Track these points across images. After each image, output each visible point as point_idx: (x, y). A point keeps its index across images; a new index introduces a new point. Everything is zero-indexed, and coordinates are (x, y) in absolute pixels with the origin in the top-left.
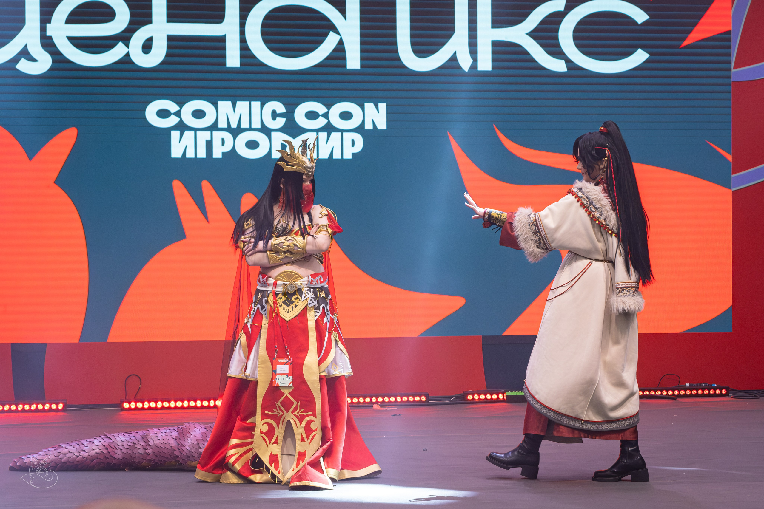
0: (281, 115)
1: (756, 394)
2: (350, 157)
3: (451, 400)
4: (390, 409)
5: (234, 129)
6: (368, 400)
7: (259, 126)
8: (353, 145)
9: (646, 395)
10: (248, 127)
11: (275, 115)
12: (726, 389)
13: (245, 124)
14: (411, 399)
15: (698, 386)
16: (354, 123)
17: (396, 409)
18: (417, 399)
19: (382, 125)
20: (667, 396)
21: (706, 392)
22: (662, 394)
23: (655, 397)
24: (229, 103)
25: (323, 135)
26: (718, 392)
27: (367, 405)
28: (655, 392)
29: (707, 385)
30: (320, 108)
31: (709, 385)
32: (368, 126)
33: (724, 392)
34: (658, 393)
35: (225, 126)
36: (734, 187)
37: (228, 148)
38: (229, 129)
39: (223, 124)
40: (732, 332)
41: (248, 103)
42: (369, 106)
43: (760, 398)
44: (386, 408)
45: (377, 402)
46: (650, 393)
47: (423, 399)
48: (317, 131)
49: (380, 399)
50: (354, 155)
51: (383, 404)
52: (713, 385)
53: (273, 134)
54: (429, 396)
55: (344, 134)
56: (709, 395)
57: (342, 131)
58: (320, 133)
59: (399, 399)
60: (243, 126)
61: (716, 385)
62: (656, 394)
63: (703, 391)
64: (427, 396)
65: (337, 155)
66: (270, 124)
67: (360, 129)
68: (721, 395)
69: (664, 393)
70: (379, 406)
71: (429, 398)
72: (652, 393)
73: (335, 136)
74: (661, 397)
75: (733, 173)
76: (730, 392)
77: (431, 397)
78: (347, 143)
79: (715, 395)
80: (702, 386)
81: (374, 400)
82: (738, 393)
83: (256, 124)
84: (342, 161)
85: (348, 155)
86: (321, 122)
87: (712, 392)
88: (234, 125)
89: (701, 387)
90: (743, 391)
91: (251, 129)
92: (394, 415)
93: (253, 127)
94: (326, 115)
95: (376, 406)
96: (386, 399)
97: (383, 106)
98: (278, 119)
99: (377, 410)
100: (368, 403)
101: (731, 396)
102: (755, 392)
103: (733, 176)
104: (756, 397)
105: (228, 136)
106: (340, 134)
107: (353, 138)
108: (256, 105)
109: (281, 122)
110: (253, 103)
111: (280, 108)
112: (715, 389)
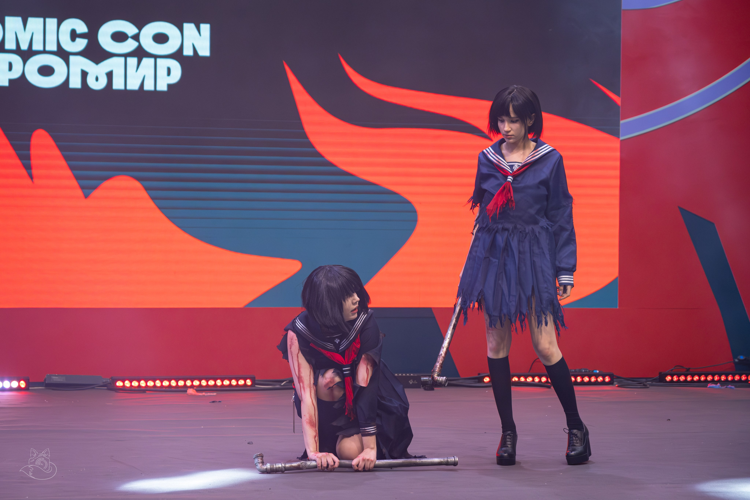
0: (82, 36)
1: (645, 383)
2: (164, 88)
3: (282, 384)
4: (209, 394)
5: (24, 51)
6: (181, 383)
7: (54, 48)
8: (169, 73)
9: (515, 381)
10: (41, 48)
11: (74, 35)
12: (611, 376)
13: (37, 46)
14: (234, 382)
15: (576, 372)
16: (171, 47)
17: (215, 394)
18: (241, 382)
19: (205, 51)
20: (540, 383)
21: (586, 379)
22: (533, 380)
23: (526, 384)
24: (18, 20)
25: (132, 61)
26: (600, 379)
27: (180, 389)
28: (526, 378)
29: (587, 372)
30: (130, 29)
31: (589, 371)
32: (188, 52)
33: (607, 379)
34: (530, 379)
35: (13, 47)
36: (622, 136)
37: (16, 74)
38: (18, 51)
39: (10, 45)
40: (618, 308)
41: (42, 20)
42: (189, 28)
43: (650, 387)
44: (204, 394)
45: (192, 386)
46: (519, 379)
47: (249, 382)
48: (126, 56)
49: (196, 383)
50: (169, 86)
51: (200, 388)
52: (595, 371)
53: (72, 58)
54: (256, 379)
55: (159, 60)
56: (589, 383)
57: (156, 57)
58: (129, 60)
59: (219, 383)
60: (35, 48)
61: (598, 372)
62: (526, 380)
63: (582, 378)
64: (253, 380)
65: (149, 86)
66: (68, 46)
67: (178, 55)
68: (603, 383)
69: (537, 380)
70: (194, 391)
71: (257, 382)
72: (522, 379)
73: (147, 62)
74: (532, 384)
75: (622, 119)
76: (615, 380)
77: (258, 381)
78: (162, 72)
79: (596, 383)
80: (582, 372)
81: (189, 383)
82: (623, 381)
83: (52, 46)
84: (155, 93)
85: (162, 87)
86: (130, 45)
87: (593, 379)
88: (24, 47)
89: (580, 373)
90: (631, 379)
91: (44, 52)
92: (213, 402)
93: (48, 48)
94: (136, 37)
95: (191, 391)
96: (204, 383)
97: (206, 28)
98: (78, 40)
99: (192, 395)
100: (181, 387)
101: (616, 384)
102: (644, 380)
103: (622, 122)
104: (645, 386)
105: (16, 60)
106: (152, 60)
107: (168, 66)
108: (52, 22)
109: (81, 44)
110: (48, 20)
111: (81, 27)
112: (597, 376)
